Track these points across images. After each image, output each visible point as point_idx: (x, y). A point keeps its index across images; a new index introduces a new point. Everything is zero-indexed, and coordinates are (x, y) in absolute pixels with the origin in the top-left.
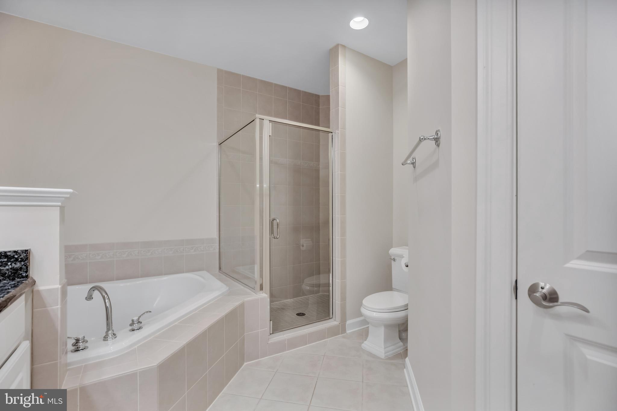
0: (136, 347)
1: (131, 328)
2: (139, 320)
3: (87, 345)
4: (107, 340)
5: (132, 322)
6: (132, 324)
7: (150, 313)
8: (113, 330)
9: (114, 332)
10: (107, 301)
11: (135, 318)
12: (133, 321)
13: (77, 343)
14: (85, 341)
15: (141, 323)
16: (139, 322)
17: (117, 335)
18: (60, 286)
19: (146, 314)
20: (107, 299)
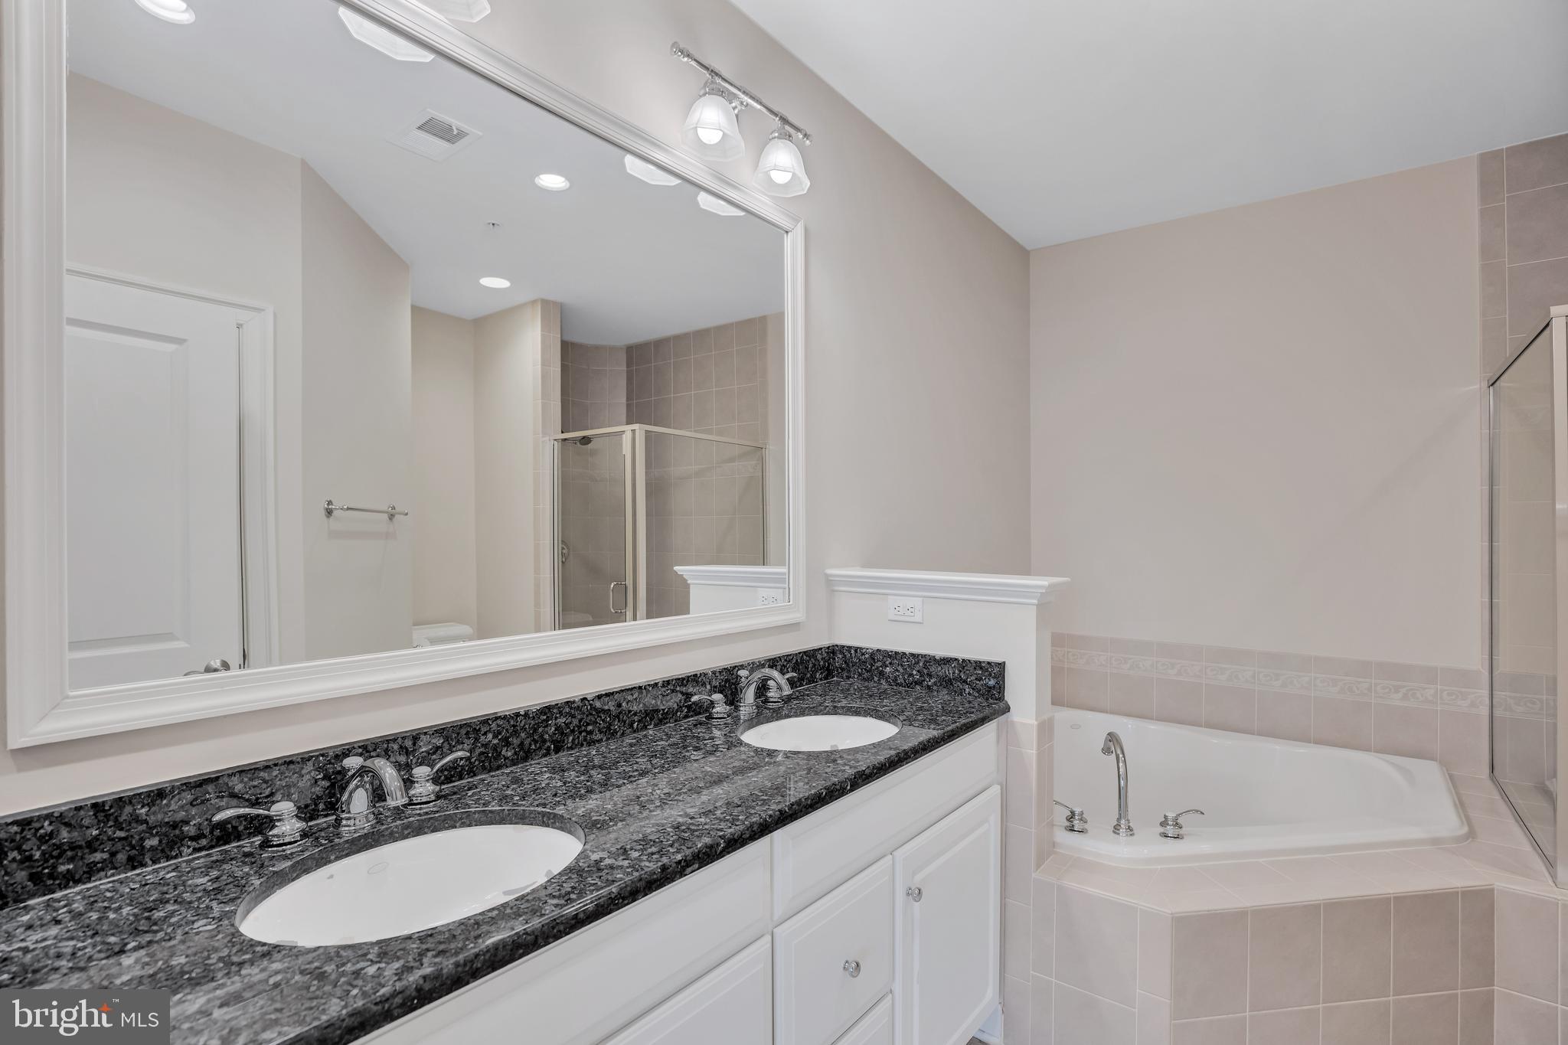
0: (1159, 867)
1: (1162, 830)
2: (1178, 821)
3: (1086, 826)
4: (1119, 834)
5: (1164, 819)
6: (1164, 824)
7: (1202, 815)
8: (1128, 820)
9: (1131, 824)
10: (1121, 764)
11: (1171, 815)
12: (1165, 817)
13: (1072, 818)
14: (1083, 820)
15: (1181, 828)
16: (1177, 825)
17: (1135, 831)
18: (1036, 723)
19: (1191, 815)
20: (1122, 763)
